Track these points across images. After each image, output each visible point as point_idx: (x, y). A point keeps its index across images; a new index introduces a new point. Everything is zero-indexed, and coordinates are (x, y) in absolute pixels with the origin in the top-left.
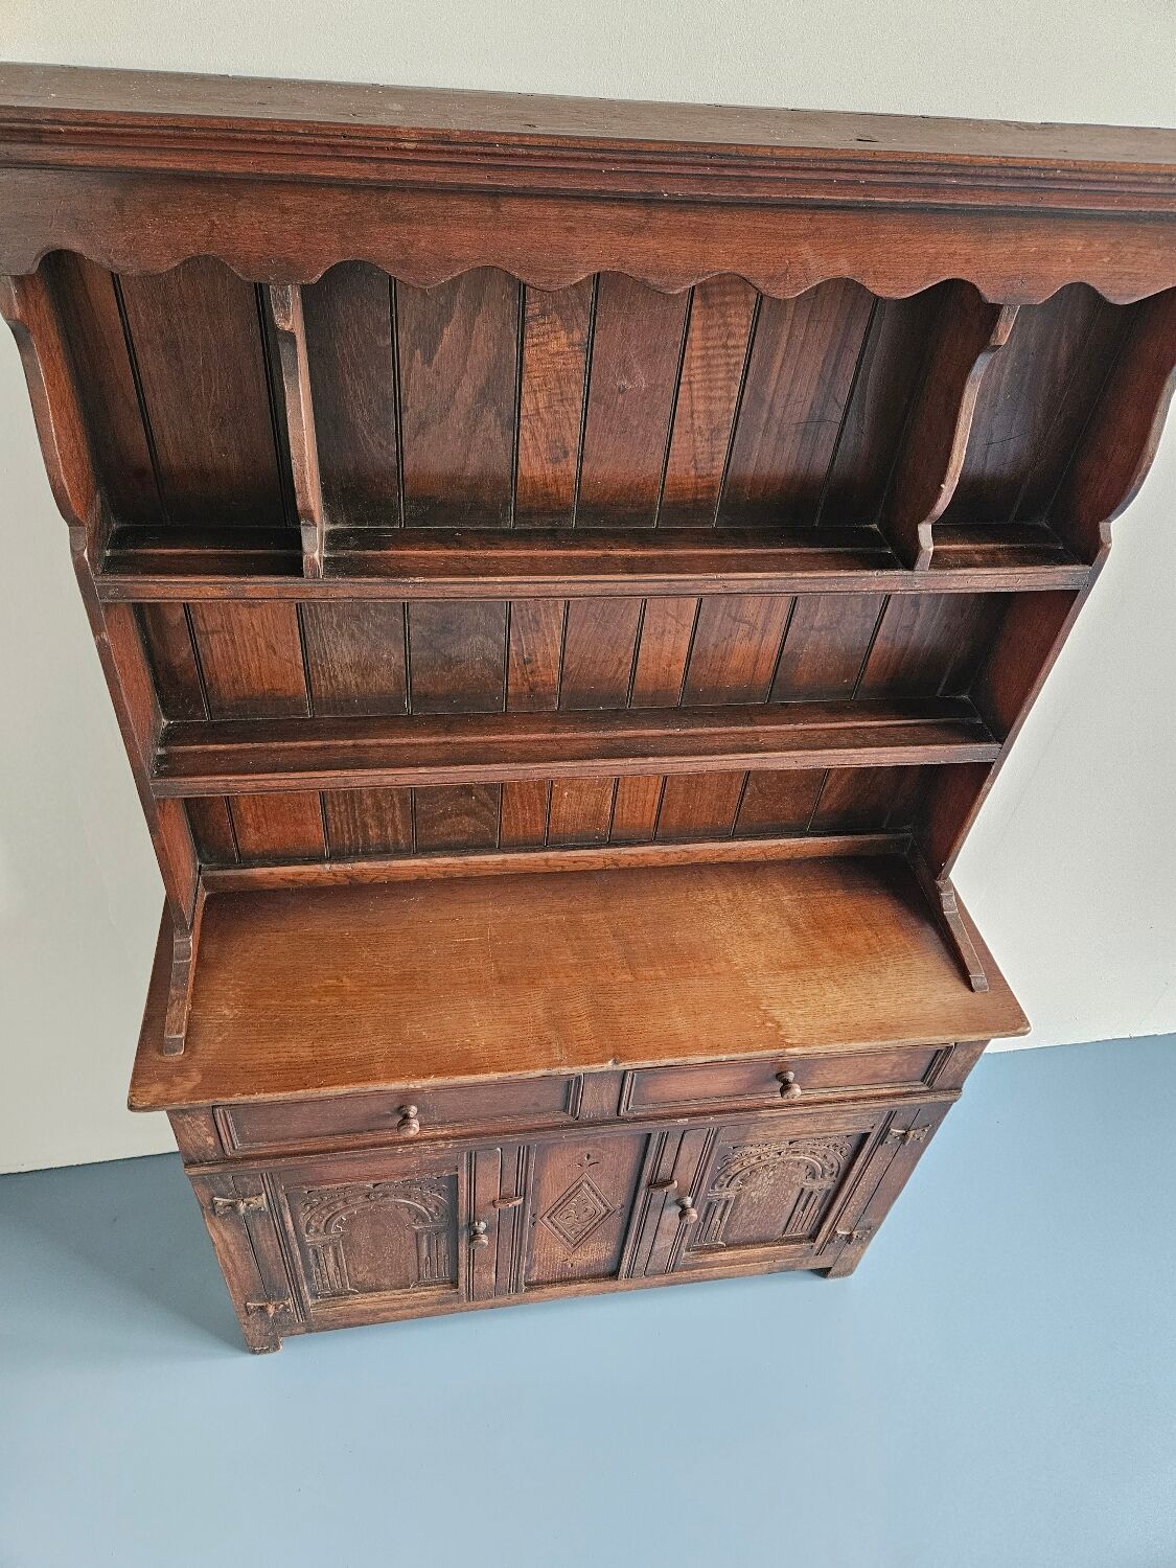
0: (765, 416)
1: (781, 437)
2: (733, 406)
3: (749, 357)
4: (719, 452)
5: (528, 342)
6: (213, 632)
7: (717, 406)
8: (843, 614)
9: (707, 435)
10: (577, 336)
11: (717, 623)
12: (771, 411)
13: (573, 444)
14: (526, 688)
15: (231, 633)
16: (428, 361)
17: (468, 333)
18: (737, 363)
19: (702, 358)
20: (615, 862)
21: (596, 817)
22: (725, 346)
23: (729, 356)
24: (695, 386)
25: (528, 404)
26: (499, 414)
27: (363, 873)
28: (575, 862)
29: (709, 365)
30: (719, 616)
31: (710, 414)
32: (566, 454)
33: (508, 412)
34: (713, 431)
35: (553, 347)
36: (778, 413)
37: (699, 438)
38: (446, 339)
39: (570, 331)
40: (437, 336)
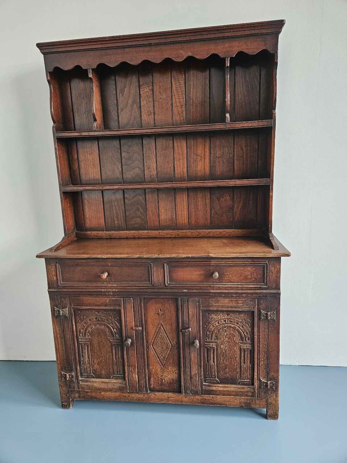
0: (192, 102)
1: (197, 106)
2: (185, 100)
3: (185, 89)
4: (184, 111)
5: (141, 90)
6: (82, 161)
7: (181, 100)
8: (223, 153)
9: (180, 107)
10: (150, 88)
11: (192, 156)
12: (193, 101)
13: (152, 111)
14: (149, 176)
15: (86, 161)
16: (122, 96)
17: (130, 89)
18: (183, 90)
19: (176, 90)
20: (178, 235)
21: (172, 220)
22: (180, 87)
23: (181, 89)
24: (176, 96)
25: (142, 104)
26: (137, 105)
27: (113, 234)
28: (167, 234)
29: (178, 92)
30: (192, 154)
31: (180, 102)
32: (151, 113)
33: (139, 106)
34: (181, 106)
35: (146, 90)
36: (195, 101)
37: (179, 108)
38: (125, 91)
39: (149, 87)
40: (124, 91)
